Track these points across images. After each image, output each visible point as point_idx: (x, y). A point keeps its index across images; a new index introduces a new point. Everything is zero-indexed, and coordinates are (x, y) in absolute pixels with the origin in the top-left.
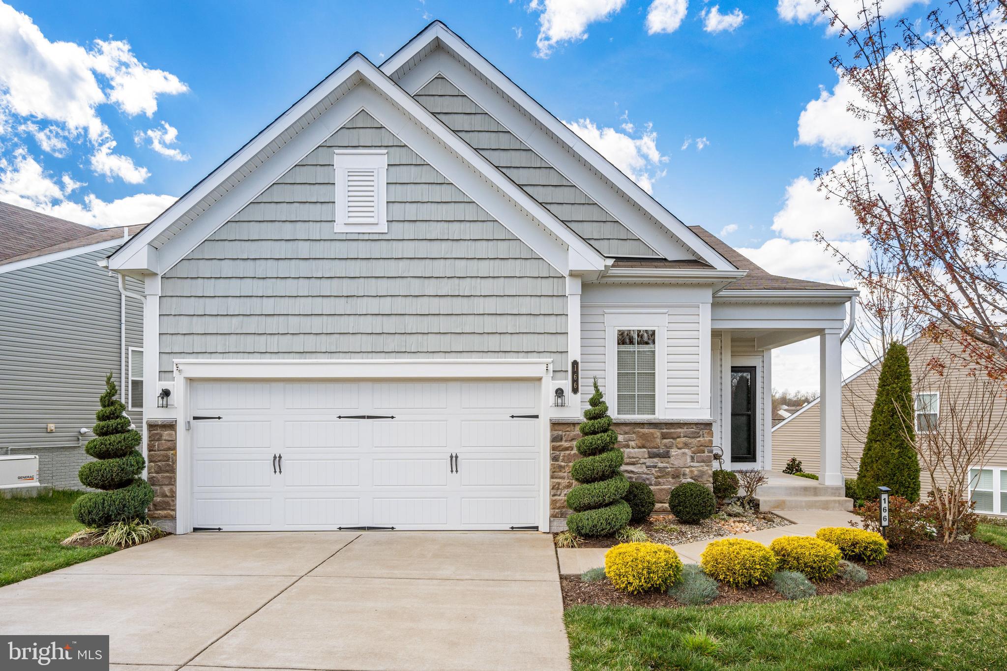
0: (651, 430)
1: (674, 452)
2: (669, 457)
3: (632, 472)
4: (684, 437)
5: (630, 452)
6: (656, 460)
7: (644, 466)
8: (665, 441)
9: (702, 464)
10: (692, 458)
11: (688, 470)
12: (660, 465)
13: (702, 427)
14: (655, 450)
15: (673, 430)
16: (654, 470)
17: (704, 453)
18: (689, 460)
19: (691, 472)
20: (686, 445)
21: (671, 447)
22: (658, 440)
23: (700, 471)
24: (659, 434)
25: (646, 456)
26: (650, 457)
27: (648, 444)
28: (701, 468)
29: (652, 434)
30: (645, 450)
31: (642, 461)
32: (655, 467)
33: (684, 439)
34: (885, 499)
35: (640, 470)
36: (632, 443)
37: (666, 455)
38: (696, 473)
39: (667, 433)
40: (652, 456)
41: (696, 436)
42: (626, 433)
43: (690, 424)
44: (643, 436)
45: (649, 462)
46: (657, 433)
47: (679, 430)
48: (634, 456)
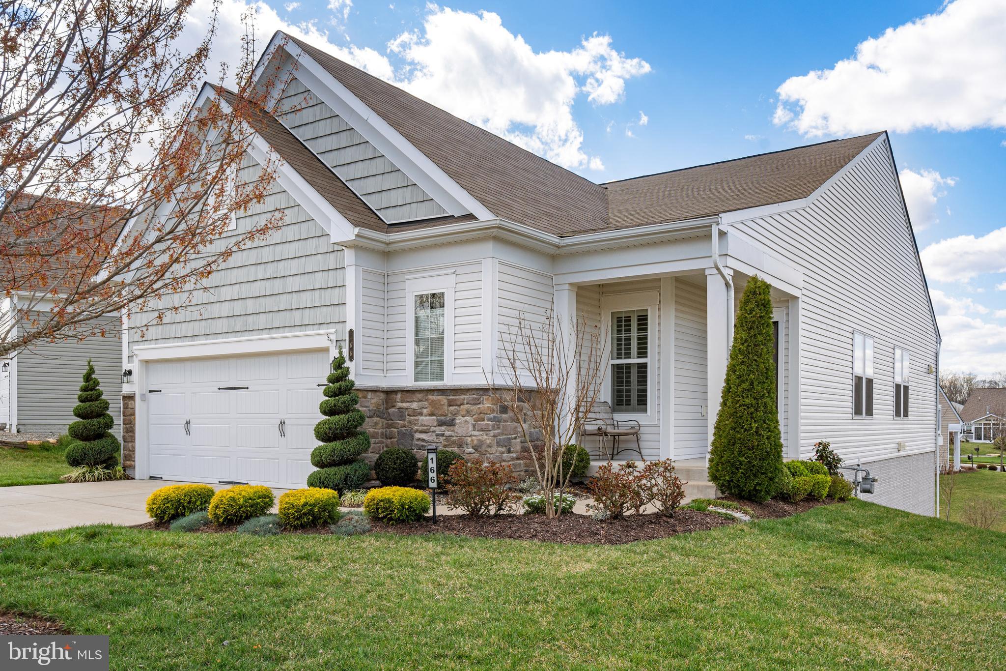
0: (439, 397)
1: (459, 420)
2: (454, 425)
3: (423, 440)
4: (467, 403)
5: (422, 420)
6: (443, 428)
7: (434, 434)
8: (451, 408)
9: (481, 433)
10: (474, 426)
11: (469, 439)
12: (447, 433)
13: (481, 393)
14: (443, 418)
15: (457, 397)
16: (442, 439)
17: (484, 420)
18: (471, 429)
19: (472, 440)
20: (468, 413)
21: (456, 415)
22: (446, 408)
23: (479, 440)
24: (445, 401)
25: (436, 424)
26: (439, 425)
27: (436, 412)
28: (480, 438)
29: (439, 401)
30: (435, 417)
31: (433, 429)
32: (443, 435)
33: (467, 406)
34: (432, 459)
35: (431, 439)
36: (425, 411)
37: (451, 423)
38: (475, 442)
39: (453, 400)
40: (441, 424)
41: (477, 402)
42: (420, 401)
43: (472, 390)
44: (433, 404)
45: (439, 430)
46: (443, 399)
47: (462, 397)
48: (426, 424)
